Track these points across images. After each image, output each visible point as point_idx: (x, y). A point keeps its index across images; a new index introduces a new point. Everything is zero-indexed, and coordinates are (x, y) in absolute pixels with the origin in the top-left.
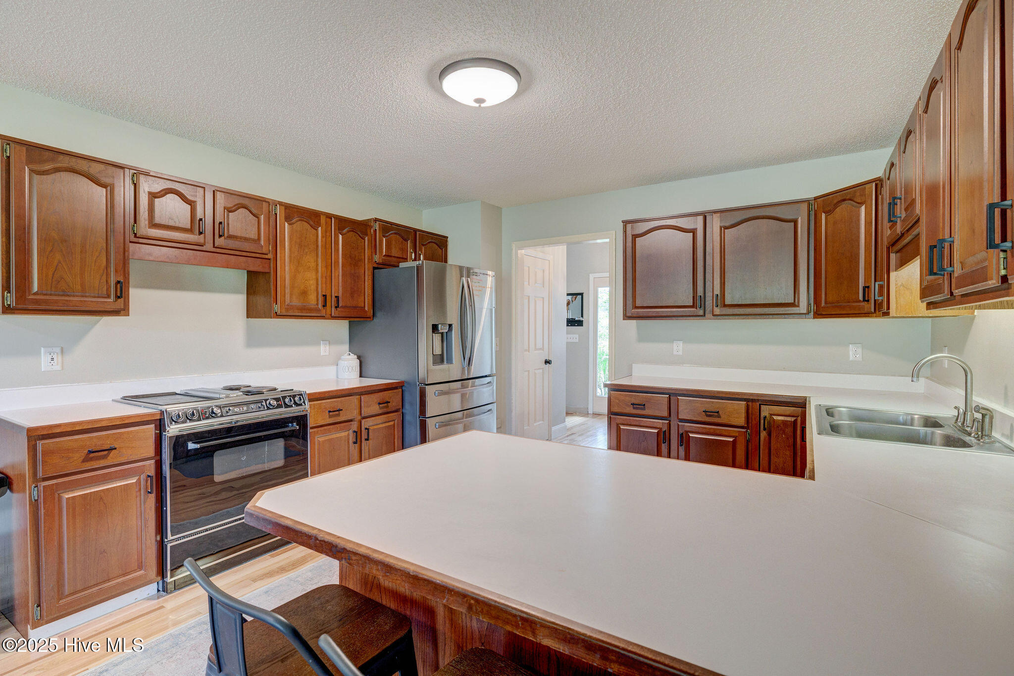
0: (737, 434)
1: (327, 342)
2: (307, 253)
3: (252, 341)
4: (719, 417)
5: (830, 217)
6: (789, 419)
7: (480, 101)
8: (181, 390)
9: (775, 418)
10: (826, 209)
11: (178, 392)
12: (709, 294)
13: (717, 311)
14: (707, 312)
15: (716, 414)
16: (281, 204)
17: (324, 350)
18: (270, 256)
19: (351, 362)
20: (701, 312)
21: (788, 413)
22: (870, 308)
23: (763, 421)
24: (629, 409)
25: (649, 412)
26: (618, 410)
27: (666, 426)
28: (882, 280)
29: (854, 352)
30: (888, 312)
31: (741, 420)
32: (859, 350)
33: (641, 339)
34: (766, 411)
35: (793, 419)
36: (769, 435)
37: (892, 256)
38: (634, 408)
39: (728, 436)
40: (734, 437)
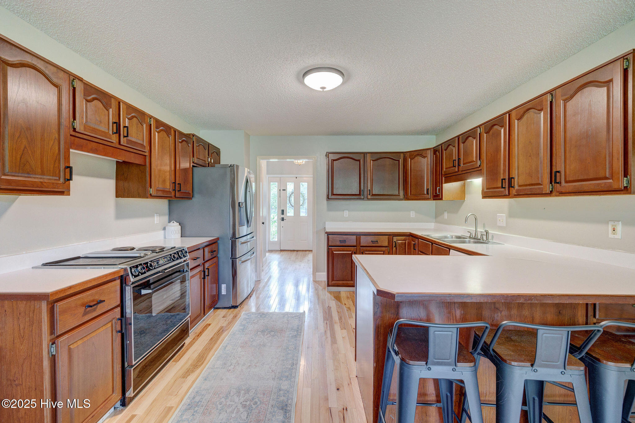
0: (385, 250)
1: (158, 214)
2: (165, 153)
3: (120, 215)
4: (378, 243)
5: (412, 161)
6: (403, 241)
7: (323, 88)
8: (83, 255)
9: (398, 241)
10: (411, 157)
11: (81, 256)
12: (366, 190)
13: (369, 197)
14: (365, 197)
15: (377, 242)
16: (155, 118)
17: (157, 219)
18: (147, 154)
19: (175, 227)
20: (363, 197)
21: (403, 239)
22: (429, 197)
23: (394, 243)
24: (338, 244)
25: (347, 244)
26: (333, 244)
27: (355, 250)
28: (439, 187)
29: (413, 214)
30: (441, 199)
31: (386, 244)
32: (414, 213)
33: (329, 210)
34: (395, 239)
35: (405, 241)
36: (396, 249)
37: (444, 178)
38: (341, 243)
39: (382, 251)
40: (384, 251)
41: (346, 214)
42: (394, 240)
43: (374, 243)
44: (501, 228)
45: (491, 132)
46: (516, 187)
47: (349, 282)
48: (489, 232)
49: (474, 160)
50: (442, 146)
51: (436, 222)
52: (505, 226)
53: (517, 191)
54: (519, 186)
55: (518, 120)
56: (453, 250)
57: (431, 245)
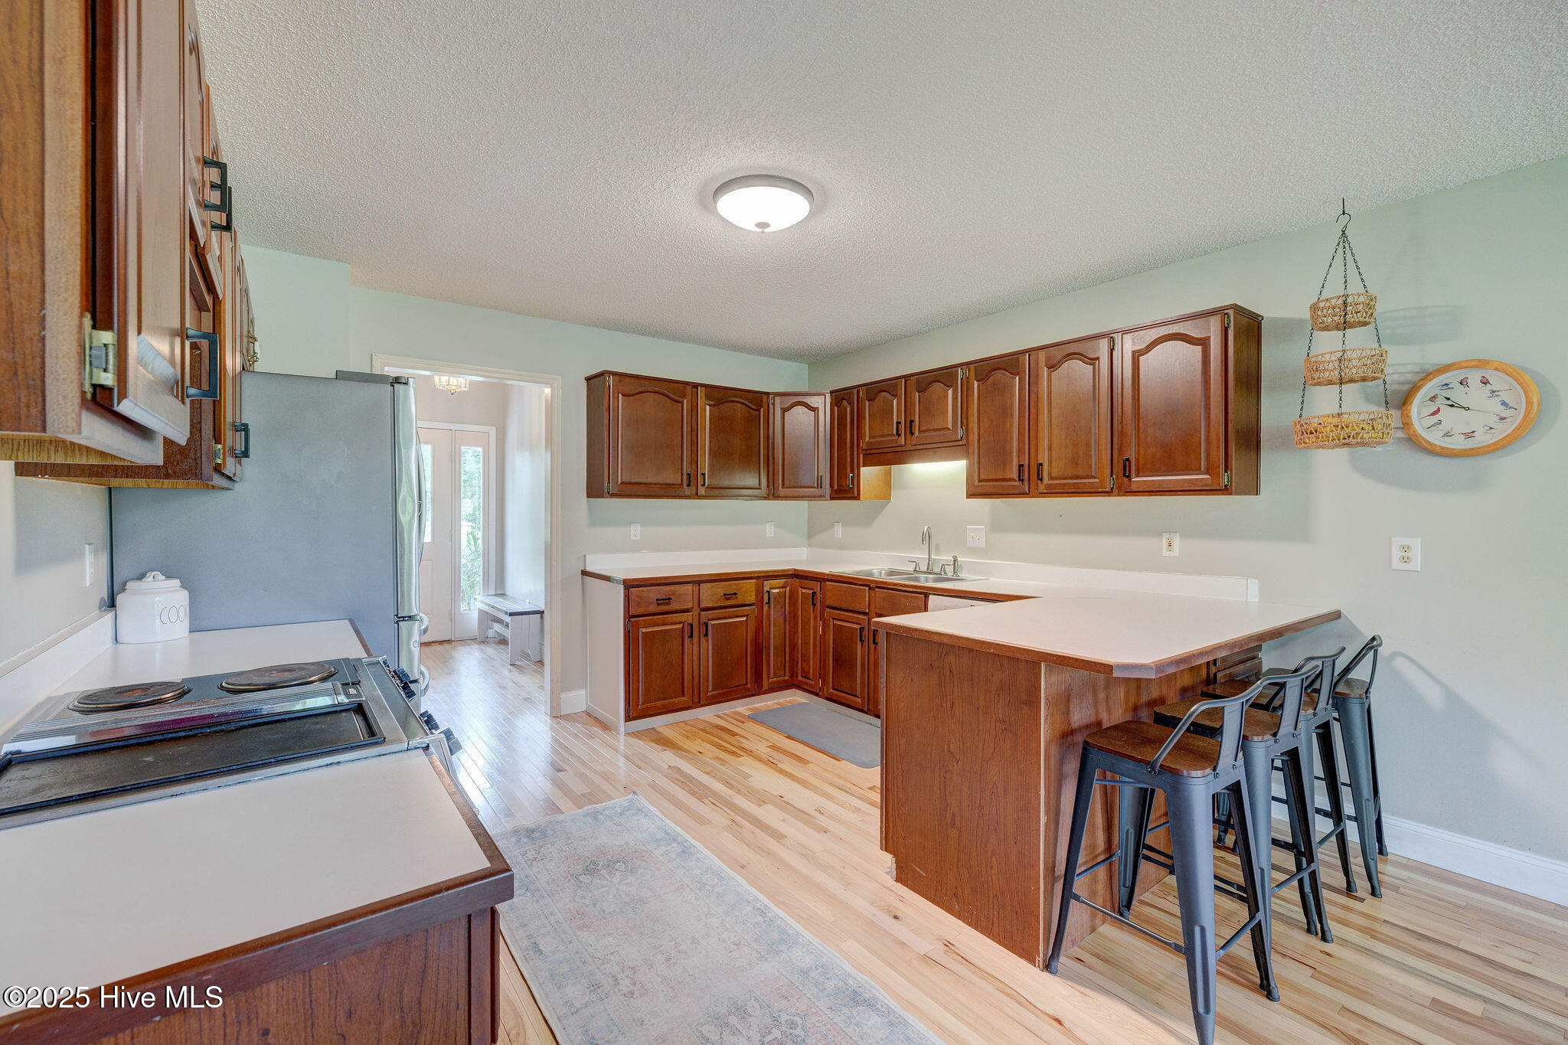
0: (749, 613)
1: (92, 547)
4: (736, 598)
5: (787, 414)
6: (781, 590)
7: (763, 225)
9: (773, 590)
10: (785, 406)
12: (695, 474)
13: (702, 491)
14: (693, 492)
15: (734, 595)
17: (89, 569)
20: (689, 491)
21: (782, 584)
22: (823, 492)
23: (766, 596)
24: (653, 608)
25: (674, 606)
26: (640, 611)
27: (691, 618)
28: (853, 473)
29: (770, 530)
30: (858, 498)
31: (752, 598)
32: (773, 527)
33: (594, 523)
34: (767, 585)
35: (784, 589)
36: (769, 607)
37: (861, 456)
38: (658, 604)
39: (742, 616)
40: (747, 616)
41: (636, 532)
42: (766, 589)
43: (729, 599)
44: (973, 551)
45: (991, 380)
46: (1046, 480)
47: (675, 700)
48: (959, 559)
49: (950, 426)
50: (858, 392)
51: (810, 545)
52: (984, 546)
53: (1048, 486)
54: (1051, 478)
55: (1049, 368)
56: (935, 594)
57: (867, 592)
